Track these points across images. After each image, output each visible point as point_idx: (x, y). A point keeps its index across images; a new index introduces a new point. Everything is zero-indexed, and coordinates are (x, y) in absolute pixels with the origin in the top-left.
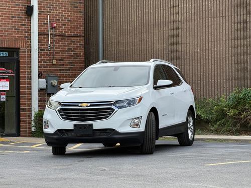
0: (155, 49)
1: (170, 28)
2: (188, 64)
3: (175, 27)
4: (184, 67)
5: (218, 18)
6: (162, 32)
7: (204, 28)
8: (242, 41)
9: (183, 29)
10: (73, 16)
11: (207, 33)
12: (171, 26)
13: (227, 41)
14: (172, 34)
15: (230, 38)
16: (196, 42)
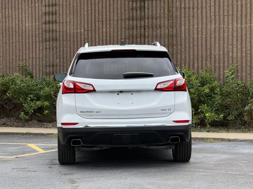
0: (24, 28)
1: (44, 4)
2: (68, 46)
3: (51, 4)
4: (63, 50)
6: (33, 8)
7: (90, 6)
8: (139, 22)
9: (61, 6)
11: (93, 11)
13: (119, 22)
14: (47, 11)
15: (124, 18)
16: (79, 22)
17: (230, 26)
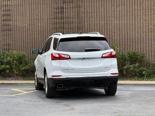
2: (18, 34)
4: (15, 36)
5: (41, 5)
7: (30, 11)
9: (13, 11)
13: (49, 20)
14: (5, 14)
15: (51, 18)
16: (24, 20)
17: (113, 22)
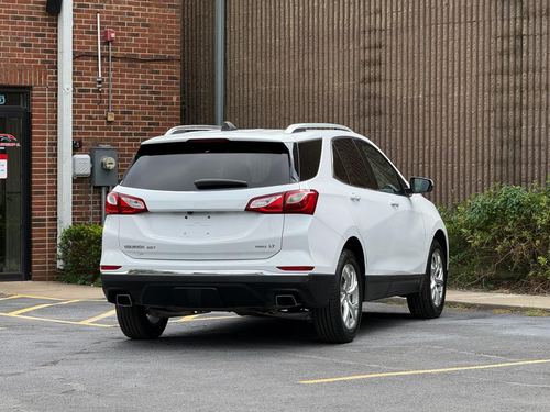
0: (331, 92)
1: (362, 44)
2: (399, 127)
3: (372, 43)
4: (391, 132)
5: (462, 26)
6: (346, 53)
8: (511, 78)
10: (156, 15)
11: (439, 58)
12: (365, 40)
13: (480, 77)
14: (367, 58)
